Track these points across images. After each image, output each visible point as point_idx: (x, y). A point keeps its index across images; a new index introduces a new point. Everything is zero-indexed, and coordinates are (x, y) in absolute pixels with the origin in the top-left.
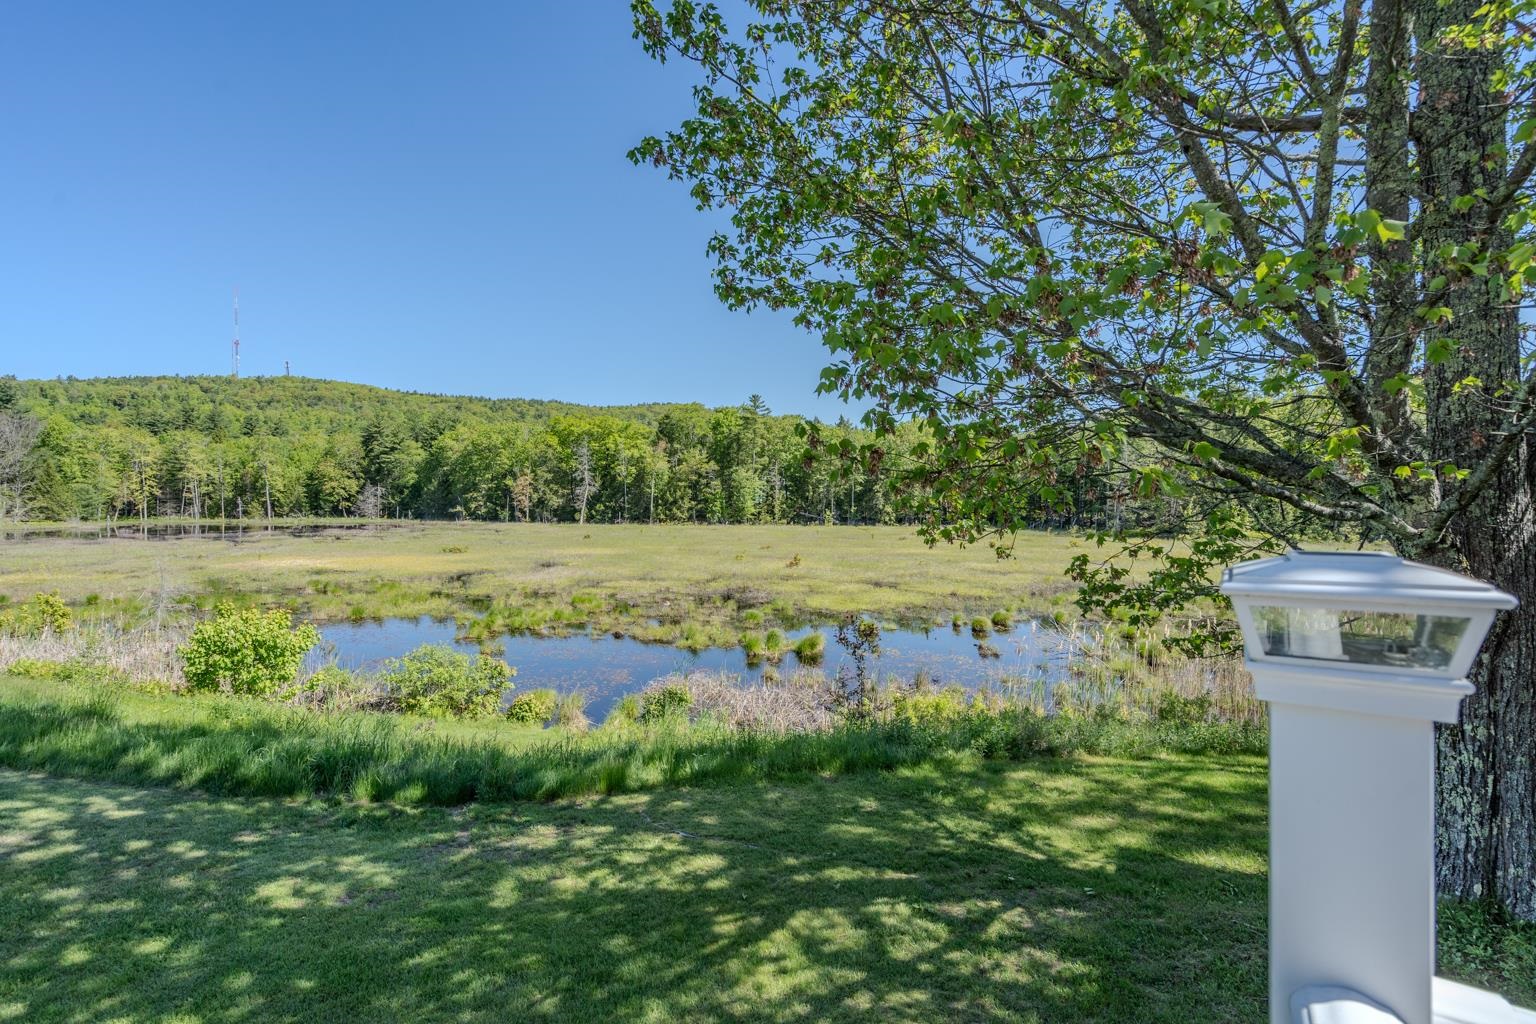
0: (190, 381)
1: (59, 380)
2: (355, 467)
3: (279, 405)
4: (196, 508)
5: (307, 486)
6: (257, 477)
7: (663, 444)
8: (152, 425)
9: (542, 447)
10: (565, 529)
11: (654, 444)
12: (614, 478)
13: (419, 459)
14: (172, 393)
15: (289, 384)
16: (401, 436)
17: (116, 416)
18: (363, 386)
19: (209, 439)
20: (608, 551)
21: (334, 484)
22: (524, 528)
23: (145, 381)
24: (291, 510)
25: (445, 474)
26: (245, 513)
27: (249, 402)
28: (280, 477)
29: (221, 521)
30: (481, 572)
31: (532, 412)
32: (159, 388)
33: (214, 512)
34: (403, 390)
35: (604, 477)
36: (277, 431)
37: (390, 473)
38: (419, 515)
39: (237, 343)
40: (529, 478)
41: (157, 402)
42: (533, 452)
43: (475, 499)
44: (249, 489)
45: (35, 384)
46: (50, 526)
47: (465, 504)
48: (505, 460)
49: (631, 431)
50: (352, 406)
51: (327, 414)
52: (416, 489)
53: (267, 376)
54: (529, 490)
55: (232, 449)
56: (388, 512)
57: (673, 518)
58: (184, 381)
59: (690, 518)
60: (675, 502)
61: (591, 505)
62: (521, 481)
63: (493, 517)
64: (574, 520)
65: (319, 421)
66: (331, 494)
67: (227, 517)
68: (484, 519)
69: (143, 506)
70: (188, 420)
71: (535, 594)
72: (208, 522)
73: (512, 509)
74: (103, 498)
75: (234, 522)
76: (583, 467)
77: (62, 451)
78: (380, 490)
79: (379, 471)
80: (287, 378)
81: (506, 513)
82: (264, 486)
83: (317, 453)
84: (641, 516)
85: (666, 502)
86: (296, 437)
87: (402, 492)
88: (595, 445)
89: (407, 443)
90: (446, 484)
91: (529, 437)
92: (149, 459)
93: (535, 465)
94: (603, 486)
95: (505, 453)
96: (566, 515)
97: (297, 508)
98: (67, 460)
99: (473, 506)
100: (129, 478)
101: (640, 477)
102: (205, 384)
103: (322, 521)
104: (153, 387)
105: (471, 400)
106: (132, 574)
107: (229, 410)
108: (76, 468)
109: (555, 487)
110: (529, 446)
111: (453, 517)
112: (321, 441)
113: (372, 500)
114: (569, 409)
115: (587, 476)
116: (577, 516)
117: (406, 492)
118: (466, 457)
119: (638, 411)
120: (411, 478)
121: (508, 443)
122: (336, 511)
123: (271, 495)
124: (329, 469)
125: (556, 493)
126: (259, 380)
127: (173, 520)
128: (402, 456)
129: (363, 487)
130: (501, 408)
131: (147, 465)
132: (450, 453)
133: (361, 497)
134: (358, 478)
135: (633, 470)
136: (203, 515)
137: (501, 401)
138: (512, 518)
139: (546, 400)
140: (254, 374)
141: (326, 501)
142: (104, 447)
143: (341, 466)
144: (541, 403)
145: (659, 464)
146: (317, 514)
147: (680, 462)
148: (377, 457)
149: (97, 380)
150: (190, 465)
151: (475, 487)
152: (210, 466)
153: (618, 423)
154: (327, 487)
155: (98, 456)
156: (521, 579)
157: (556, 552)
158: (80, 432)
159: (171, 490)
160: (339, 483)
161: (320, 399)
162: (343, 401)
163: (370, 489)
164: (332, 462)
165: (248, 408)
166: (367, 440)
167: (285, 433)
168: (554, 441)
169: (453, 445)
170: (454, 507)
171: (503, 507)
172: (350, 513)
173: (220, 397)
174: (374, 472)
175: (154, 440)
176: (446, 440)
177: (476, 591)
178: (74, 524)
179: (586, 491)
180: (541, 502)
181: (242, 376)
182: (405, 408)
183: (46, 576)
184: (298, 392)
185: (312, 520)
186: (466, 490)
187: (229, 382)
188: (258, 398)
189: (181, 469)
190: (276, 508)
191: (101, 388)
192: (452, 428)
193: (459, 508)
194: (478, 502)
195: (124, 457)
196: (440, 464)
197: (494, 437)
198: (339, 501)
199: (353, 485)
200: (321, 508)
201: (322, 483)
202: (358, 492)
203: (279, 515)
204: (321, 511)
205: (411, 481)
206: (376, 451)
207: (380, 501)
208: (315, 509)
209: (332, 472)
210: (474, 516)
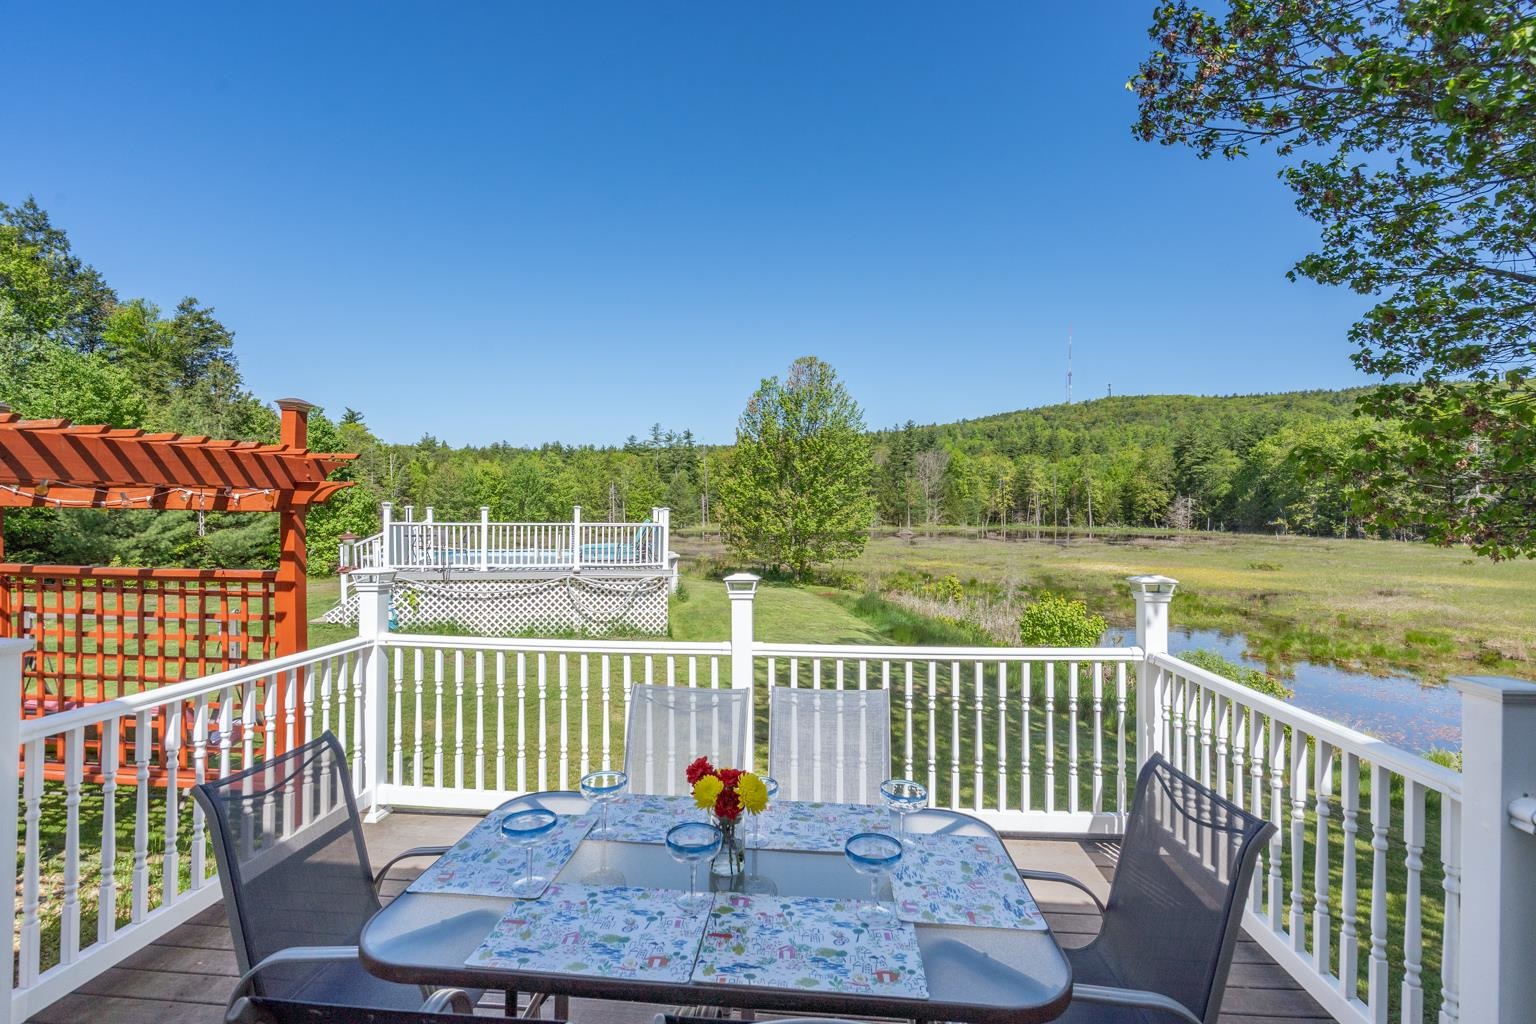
0: (1036, 412)
1: (958, 423)
2: (1166, 478)
3: (1102, 425)
4: (1037, 517)
5: (1122, 497)
6: (1082, 490)
8: (1010, 451)
13: (1234, 468)
15: (1110, 404)
16: (1214, 445)
17: (989, 446)
19: (1046, 461)
21: (1146, 496)
22: (1368, 546)
23: (1006, 416)
24: (1108, 520)
25: (1265, 483)
26: (1072, 521)
27: (1078, 425)
28: (1100, 491)
29: (1054, 528)
32: (1016, 421)
33: (1049, 521)
34: (1221, 395)
36: (1099, 449)
37: (1202, 482)
38: (1233, 528)
39: (1070, 375)
43: (1302, 511)
44: (1075, 500)
45: (945, 427)
46: (951, 528)
47: (1289, 517)
50: (1166, 418)
51: (1143, 428)
52: (1230, 499)
53: (1093, 399)
55: (1062, 468)
56: (1199, 523)
58: (1032, 413)
63: (1326, 532)
65: (1136, 436)
66: (1143, 506)
67: (1059, 524)
69: (1003, 515)
72: (1046, 528)
74: (979, 509)
75: (1063, 529)
78: (1191, 502)
79: (1190, 481)
80: (1109, 399)
81: (1344, 528)
82: (1087, 498)
83: (1131, 467)
86: (1117, 454)
87: (1214, 503)
89: (1221, 452)
90: (1265, 493)
92: (1007, 479)
97: (1113, 518)
99: (1299, 518)
100: (996, 494)
102: (1046, 413)
103: (1135, 531)
104: (1011, 420)
105: (1304, 395)
107: (1063, 433)
112: (1135, 455)
113: (1182, 511)
117: (1218, 502)
120: (1224, 489)
122: (1145, 521)
123: (1093, 506)
124: (1142, 481)
126: (1086, 404)
127: (1021, 526)
128: (1216, 467)
129: (1173, 499)
131: (1007, 483)
132: (1270, 460)
133: (1171, 508)
134: (1170, 490)
136: (1040, 523)
140: (1082, 400)
141: (1137, 512)
142: (981, 470)
143: (1154, 478)
146: (1129, 524)
148: (1189, 468)
149: (979, 419)
150: (1034, 482)
151: (1302, 497)
152: (1047, 482)
154: (1140, 498)
159: (1022, 503)
160: (1154, 496)
161: (1137, 414)
162: (1158, 413)
163: (1181, 500)
164: (1144, 475)
165: (1077, 430)
166: (1179, 452)
167: (1106, 450)
169: (1275, 451)
170: (1274, 519)
171: (1340, 520)
172: (1160, 523)
173: (1057, 423)
174: (1186, 484)
175: (1011, 463)
176: (1267, 446)
178: (963, 528)
181: (1072, 403)
182: (1222, 414)
183: (950, 564)
184: (1118, 410)
185: (1126, 529)
186: (1290, 500)
187: (1063, 408)
188: (1085, 419)
189: (1028, 486)
190: (1097, 519)
191: (981, 425)
192: (1275, 431)
193: (1280, 522)
194: (1306, 513)
195: (993, 478)
196: (1258, 472)
197: (1329, 438)
198: (1150, 512)
199: (1164, 497)
200: (1134, 519)
201: (1135, 495)
202: (1168, 504)
203: (1098, 524)
204: (1134, 522)
205: (1225, 492)
206: (1189, 460)
207: (1190, 512)
208: (1128, 520)
209: (1145, 484)
210: (1299, 529)
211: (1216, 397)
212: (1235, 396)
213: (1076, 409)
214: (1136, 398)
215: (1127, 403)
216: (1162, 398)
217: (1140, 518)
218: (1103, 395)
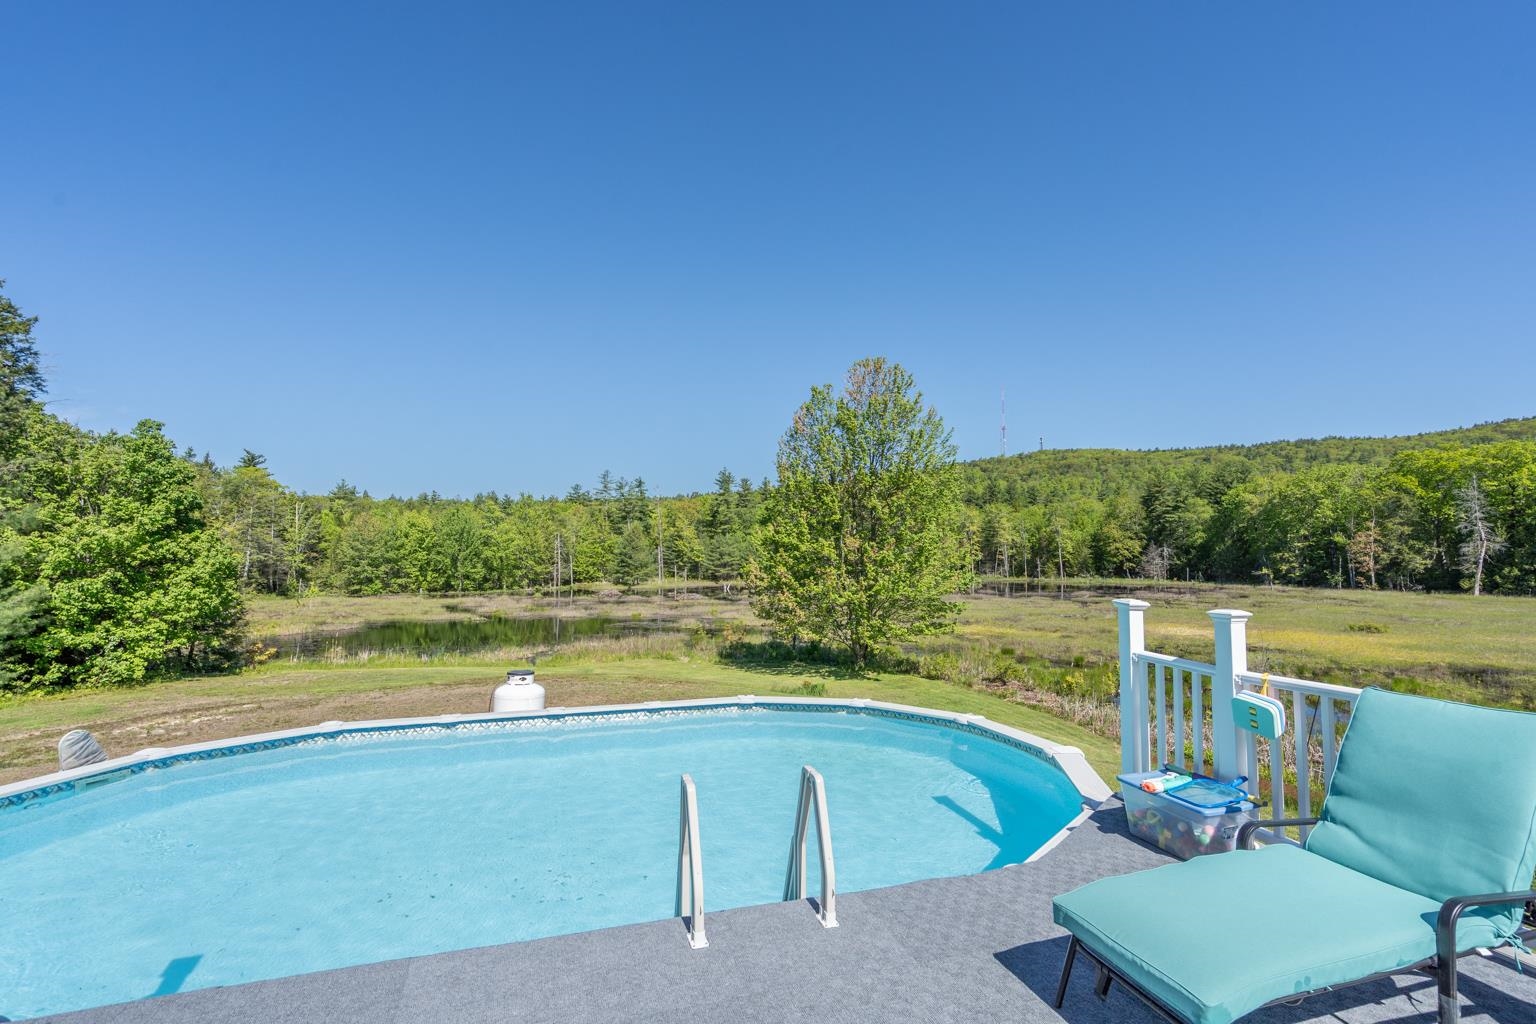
0: (973, 464)
2: (1137, 528)
3: (1037, 476)
4: (1006, 568)
5: (1092, 547)
6: (1051, 541)
9: (1392, 493)
13: (1206, 516)
15: (1043, 457)
16: (1184, 493)
19: (1010, 510)
21: (1119, 545)
22: (1372, 596)
24: (1080, 571)
25: (1240, 532)
26: (1044, 573)
27: (1015, 477)
28: (1069, 541)
29: (1025, 580)
33: (1019, 572)
35: (1511, 527)
37: (1173, 532)
38: (1210, 577)
39: (1003, 429)
40: (1374, 533)
42: (1379, 501)
43: (1286, 560)
44: (1044, 550)
47: (1271, 566)
48: (1326, 511)
52: (1205, 549)
53: (1025, 453)
54: (1375, 548)
55: (1025, 517)
56: (1174, 573)
58: (970, 465)
61: (1491, 568)
62: (1362, 537)
65: (1070, 487)
66: (1115, 556)
67: (1029, 576)
68: (1299, 584)
72: (1018, 581)
73: (1346, 572)
75: (1036, 581)
76: (1471, 516)
78: (1165, 551)
79: (1161, 531)
80: (1041, 452)
81: (1339, 578)
82: (1057, 549)
83: (1098, 516)
87: (1187, 552)
88: (1490, 485)
89: (1191, 500)
90: (1242, 544)
91: (1353, 481)
92: (974, 528)
93: (1383, 515)
95: (1326, 502)
96: (1445, 579)
97: (1084, 568)
99: (1284, 568)
102: (984, 466)
103: (1108, 581)
105: (1219, 449)
109: (1418, 545)
111: (1259, 581)
113: (1158, 560)
115: (1481, 527)
116: (1465, 584)
117: (1193, 551)
118: (1269, 513)
120: (1199, 537)
121: (1332, 491)
122: (1119, 572)
123: (1063, 557)
124: (1112, 530)
125: (1419, 552)
126: (1020, 456)
127: (990, 578)
128: (1188, 516)
129: (1145, 548)
131: (976, 534)
133: (1144, 558)
134: (1141, 539)
136: (1011, 575)
138: (1349, 584)
139: (1318, 437)
140: (1017, 452)
141: (1109, 561)
143: (1124, 528)
144: (1313, 442)
146: (1102, 575)
148: (1159, 516)
150: (1001, 532)
151: (1281, 546)
152: (1013, 532)
154: (1111, 548)
159: (989, 554)
160: (1126, 545)
161: (1069, 467)
162: (1089, 465)
163: (1154, 551)
164: (1114, 524)
165: (1014, 481)
166: (1148, 501)
168: (1411, 483)
169: (1253, 496)
170: (1256, 569)
171: (1332, 570)
172: (1134, 574)
173: (995, 474)
174: (1156, 533)
175: (977, 512)
176: (1241, 494)
179: (1482, 547)
180: (1395, 565)
181: (1007, 456)
184: (1051, 463)
185: (1101, 580)
186: (1273, 549)
187: (999, 461)
188: (1021, 472)
189: (993, 536)
190: (1067, 569)
192: (1245, 480)
193: (1265, 571)
194: (1290, 561)
196: (1233, 521)
198: (1122, 562)
199: (1136, 545)
200: (1105, 569)
201: (1105, 545)
202: (1141, 553)
203: (1070, 575)
204: (1105, 572)
205: (1199, 541)
206: (1160, 509)
207: (1166, 562)
208: (1099, 570)
209: (1116, 533)
210: (1284, 579)
211: (1140, 450)
212: (1157, 450)
213: (1011, 461)
214: (1067, 451)
215: (1060, 456)
216: (1090, 451)
217: (1111, 568)
218: (1036, 449)
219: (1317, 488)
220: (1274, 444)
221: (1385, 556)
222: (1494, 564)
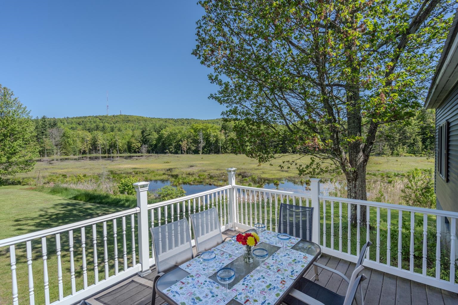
0: (96, 117)
1: (65, 118)
2: (139, 140)
3: (119, 123)
4: (100, 152)
5: (128, 145)
6: (115, 143)
7: (223, 131)
8: (89, 130)
9: (189, 133)
10: (196, 156)
11: (221, 131)
12: (209, 141)
13: (156, 137)
14: (92, 120)
15: (121, 117)
16: (151, 131)
17: (79, 127)
18: (140, 117)
19: (102, 133)
20: (208, 162)
21: (134, 144)
22: (185, 156)
23: (85, 117)
24: (124, 152)
25: (163, 141)
26: (112, 153)
27: (111, 122)
28: (121, 143)
29: (107, 155)
30: (175, 168)
31: (186, 122)
32: (89, 119)
33: (104, 152)
34: (151, 117)
35: (207, 141)
36: (119, 130)
37: (149, 141)
38: (157, 153)
39: (108, 106)
40: (186, 142)
41: (88, 123)
42: (187, 134)
43: (171, 148)
44: (113, 146)
45: (59, 119)
46: (66, 157)
47: (169, 149)
48: (179, 137)
49: (214, 128)
50: (138, 122)
51: (131, 125)
52: (156, 145)
53: (116, 115)
54: (186, 145)
55: (109, 135)
56: (148, 152)
57: (226, 152)
58: (95, 117)
59: (231, 152)
60: (227, 148)
61: (203, 149)
62: (184, 143)
63: (176, 153)
64: (199, 153)
65: (129, 127)
66: (134, 147)
67: (108, 154)
68: (174, 154)
69: (87, 151)
70: (97, 128)
71: (189, 174)
72: (103, 155)
73: (182, 150)
74: (78, 149)
75: (110, 155)
76: (201, 138)
77: (68, 137)
78: (146, 146)
79: (146, 141)
80: (121, 115)
81: (180, 152)
82: (117, 145)
83: (130, 136)
84: (217, 152)
85: (224, 148)
86: (124, 132)
87: (152, 146)
88: (204, 132)
89: (153, 133)
90: (163, 144)
91: (186, 130)
92: (89, 139)
93: (188, 138)
94: (206, 144)
95: (179, 135)
96: (196, 152)
97: (125, 151)
98: (69, 140)
99: (171, 150)
100: (84, 144)
101: (217, 141)
102: (100, 118)
104: (87, 119)
105: (169, 119)
106: (91, 169)
107: (106, 124)
108: (72, 142)
110: (186, 132)
111: (166, 153)
112: (131, 133)
113: (144, 149)
114: (196, 121)
115: (202, 141)
116: (199, 152)
117: (153, 146)
118: (169, 136)
119: (216, 121)
120: (154, 142)
121: (180, 132)
122: (135, 152)
123: (119, 148)
124: (133, 140)
125: (193, 145)
126: (113, 116)
127: (94, 155)
128: (152, 136)
129: (142, 145)
130: (178, 121)
131: (88, 141)
132: (164, 135)
133: (141, 148)
134: (140, 143)
135: (215, 139)
136: (102, 154)
137: (177, 119)
138: (182, 153)
139: (190, 119)
140: (112, 115)
141: (132, 149)
142: (78, 136)
143: (136, 140)
145: (223, 137)
146: (130, 153)
147: (228, 136)
148: (145, 137)
149: (74, 118)
150: (99, 140)
151: (171, 144)
152: (103, 140)
153: (210, 125)
154: (133, 145)
155: (77, 139)
156: (185, 170)
157: (194, 163)
158: (72, 132)
159: (94, 147)
160: (136, 144)
161: (129, 121)
162: (135, 121)
163: (144, 146)
164: (134, 138)
165: (111, 124)
166: (143, 132)
167: (121, 131)
168: (192, 131)
169: (165, 133)
171: (179, 150)
172: (139, 152)
173: (104, 121)
174: (145, 141)
175: (90, 134)
176: (163, 132)
177: (174, 173)
178: (72, 156)
179: (202, 145)
180: (189, 149)
181: (109, 115)
182: (151, 122)
184: (124, 119)
185: (129, 154)
186: (169, 145)
187: (106, 117)
188: (114, 121)
189: (96, 141)
190: (120, 151)
191: (75, 120)
192: (165, 128)
193: (167, 151)
194: (172, 148)
195: (82, 139)
196: (162, 138)
197: (176, 130)
199: (139, 145)
201: (131, 144)
203: (121, 153)
206: (145, 135)
207: (146, 149)
208: (130, 151)
209: (134, 141)
210: (171, 153)
213: (110, 117)
215: (126, 117)
216: (136, 116)
217: (133, 151)
218: (118, 114)
219: (177, 131)
220: (181, 119)
221: (188, 147)
222: (204, 148)
